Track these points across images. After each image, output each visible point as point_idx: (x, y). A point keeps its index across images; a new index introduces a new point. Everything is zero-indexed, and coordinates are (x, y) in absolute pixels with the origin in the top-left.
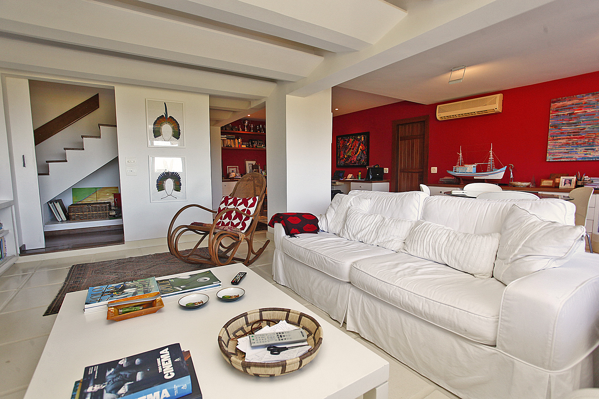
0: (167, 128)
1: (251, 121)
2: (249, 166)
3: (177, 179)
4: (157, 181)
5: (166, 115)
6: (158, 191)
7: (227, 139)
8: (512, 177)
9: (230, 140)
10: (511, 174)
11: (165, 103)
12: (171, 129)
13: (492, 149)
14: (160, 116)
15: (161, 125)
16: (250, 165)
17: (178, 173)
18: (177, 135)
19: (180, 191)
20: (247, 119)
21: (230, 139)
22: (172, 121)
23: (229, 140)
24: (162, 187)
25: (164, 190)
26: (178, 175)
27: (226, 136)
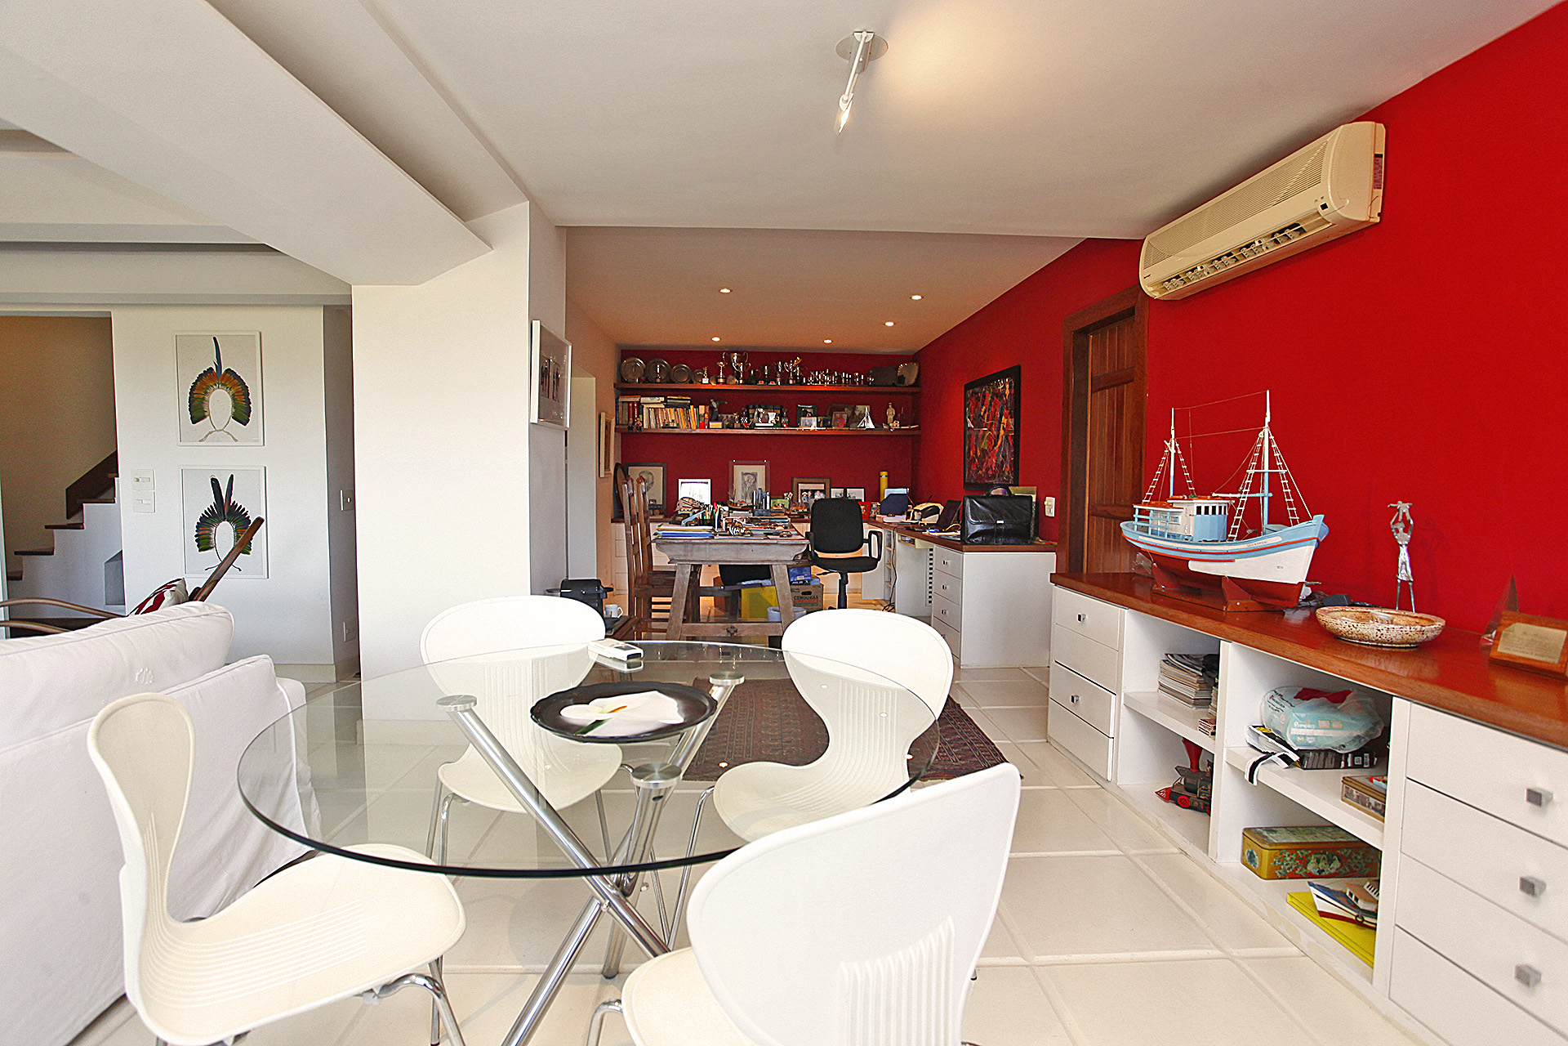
0: (220, 400)
1: (749, 353)
2: (743, 479)
3: (242, 523)
4: (197, 527)
5: (219, 367)
6: (200, 551)
7: (666, 406)
8: (1404, 573)
9: (675, 410)
10: (1404, 556)
11: (215, 339)
12: (230, 399)
13: (1268, 419)
14: (204, 371)
15: (206, 393)
16: (746, 478)
17: (244, 509)
18: (242, 414)
19: (249, 554)
20: (733, 350)
21: (675, 406)
22: (233, 381)
23: (672, 410)
24: (207, 540)
25: (212, 548)
26: (246, 514)
27: (662, 399)
